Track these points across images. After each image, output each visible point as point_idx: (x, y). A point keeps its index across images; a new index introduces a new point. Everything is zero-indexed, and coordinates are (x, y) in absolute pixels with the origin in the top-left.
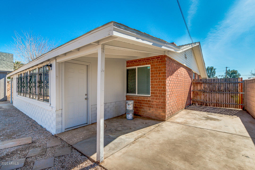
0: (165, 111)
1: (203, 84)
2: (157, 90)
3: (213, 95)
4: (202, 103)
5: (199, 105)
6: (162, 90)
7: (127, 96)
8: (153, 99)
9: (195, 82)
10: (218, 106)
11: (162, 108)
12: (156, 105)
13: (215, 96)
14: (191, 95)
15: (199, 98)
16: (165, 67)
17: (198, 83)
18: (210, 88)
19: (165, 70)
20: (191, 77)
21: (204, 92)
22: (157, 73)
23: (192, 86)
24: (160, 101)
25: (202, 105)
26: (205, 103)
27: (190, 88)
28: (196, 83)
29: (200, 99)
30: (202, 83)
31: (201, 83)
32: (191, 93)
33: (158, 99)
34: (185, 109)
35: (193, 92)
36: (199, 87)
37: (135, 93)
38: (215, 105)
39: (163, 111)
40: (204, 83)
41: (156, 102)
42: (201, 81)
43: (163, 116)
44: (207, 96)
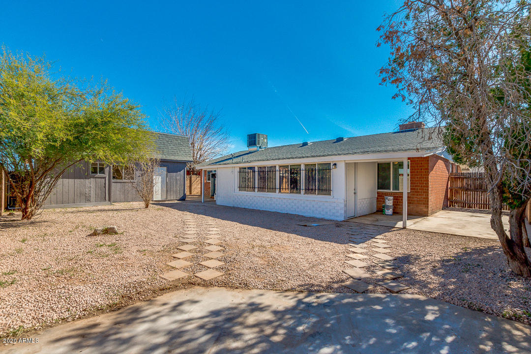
0: (428, 207)
1: (465, 180)
2: (419, 186)
3: (479, 194)
4: (463, 204)
5: (459, 207)
6: (424, 186)
7: (378, 193)
8: (414, 195)
9: (453, 176)
10: (486, 209)
11: (424, 204)
12: (417, 201)
13: (482, 195)
14: (448, 194)
15: (459, 198)
16: (428, 164)
17: (457, 178)
18: (475, 185)
19: (428, 166)
20: (448, 171)
21: (467, 190)
22: (418, 169)
23: (449, 182)
24: (421, 197)
25: (463, 207)
26: (468, 204)
27: (447, 185)
28: (455, 178)
29: (461, 199)
30: (464, 178)
31: (462, 178)
32: (448, 192)
33: (420, 195)
34: (442, 209)
35: (451, 190)
36: (459, 184)
37: (390, 189)
38: (481, 207)
39: (425, 206)
40: (466, 178)
41: (416, 198)
42: (462, 175)
43: (425, 212)
44: (470, 195)
